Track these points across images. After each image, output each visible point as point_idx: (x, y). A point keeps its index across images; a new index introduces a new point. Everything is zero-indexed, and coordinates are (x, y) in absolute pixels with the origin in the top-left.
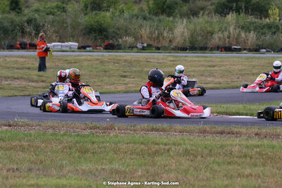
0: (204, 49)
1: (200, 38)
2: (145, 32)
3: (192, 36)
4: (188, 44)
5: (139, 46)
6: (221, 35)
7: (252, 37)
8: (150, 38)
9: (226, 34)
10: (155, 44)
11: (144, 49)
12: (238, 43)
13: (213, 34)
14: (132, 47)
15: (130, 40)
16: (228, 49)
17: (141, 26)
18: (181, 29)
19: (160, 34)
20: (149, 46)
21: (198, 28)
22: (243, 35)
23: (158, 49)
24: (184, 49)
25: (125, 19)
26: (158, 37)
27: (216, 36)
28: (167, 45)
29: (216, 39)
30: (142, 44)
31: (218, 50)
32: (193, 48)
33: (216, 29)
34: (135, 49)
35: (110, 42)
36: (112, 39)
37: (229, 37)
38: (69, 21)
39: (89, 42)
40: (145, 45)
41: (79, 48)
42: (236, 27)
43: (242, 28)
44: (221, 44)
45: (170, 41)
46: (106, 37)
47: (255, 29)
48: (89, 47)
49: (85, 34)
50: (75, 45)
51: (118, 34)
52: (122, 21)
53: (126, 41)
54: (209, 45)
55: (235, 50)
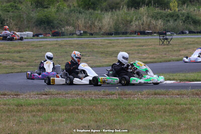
0: (125, 33)
1: (122, 25)
2: (81, 22)
3: (116, 24)
4: (113, 31)
5: (78, 33)
7: (160, 24)
8: (85, 27)
10: (89, 31)
11: (81, 34)
12: (149, 29)
13: (131, 21)
14: (72, 34)
15: (70, 28)
16: (143, 33)
17: (78, 18)
18: (107, 20)
19: (93, 24)
20: (85, 33)
21: (120, 18)
22: (154, 22)
23: (92, 34)
24: (110, 34)
25: (66, 14)
26: (91, 26)
27: (133, 23)
29: (134, 26)
30: (80, 31)
31: (135, 34)
32: (117, 33)
33: (134, 19)
34: (75, 36)
35: (56, 30)
36: (57, 28)
37: (143, 24)
38: (25, 16)
39: (41, 31)
40: (82, 32)
41: (34, 36)
42: (148, 16)
43: (153, 17)
44: (137, 29)
45: (100, 28)
46: (53, 27)
47: (161, 17)
48: (41, 35)
49: (37, 25)
50: (31, 33)
51: (61, 25)
52: (63, 15)
53: (67, 30)
54: (129, 31)
55: (148, 34)
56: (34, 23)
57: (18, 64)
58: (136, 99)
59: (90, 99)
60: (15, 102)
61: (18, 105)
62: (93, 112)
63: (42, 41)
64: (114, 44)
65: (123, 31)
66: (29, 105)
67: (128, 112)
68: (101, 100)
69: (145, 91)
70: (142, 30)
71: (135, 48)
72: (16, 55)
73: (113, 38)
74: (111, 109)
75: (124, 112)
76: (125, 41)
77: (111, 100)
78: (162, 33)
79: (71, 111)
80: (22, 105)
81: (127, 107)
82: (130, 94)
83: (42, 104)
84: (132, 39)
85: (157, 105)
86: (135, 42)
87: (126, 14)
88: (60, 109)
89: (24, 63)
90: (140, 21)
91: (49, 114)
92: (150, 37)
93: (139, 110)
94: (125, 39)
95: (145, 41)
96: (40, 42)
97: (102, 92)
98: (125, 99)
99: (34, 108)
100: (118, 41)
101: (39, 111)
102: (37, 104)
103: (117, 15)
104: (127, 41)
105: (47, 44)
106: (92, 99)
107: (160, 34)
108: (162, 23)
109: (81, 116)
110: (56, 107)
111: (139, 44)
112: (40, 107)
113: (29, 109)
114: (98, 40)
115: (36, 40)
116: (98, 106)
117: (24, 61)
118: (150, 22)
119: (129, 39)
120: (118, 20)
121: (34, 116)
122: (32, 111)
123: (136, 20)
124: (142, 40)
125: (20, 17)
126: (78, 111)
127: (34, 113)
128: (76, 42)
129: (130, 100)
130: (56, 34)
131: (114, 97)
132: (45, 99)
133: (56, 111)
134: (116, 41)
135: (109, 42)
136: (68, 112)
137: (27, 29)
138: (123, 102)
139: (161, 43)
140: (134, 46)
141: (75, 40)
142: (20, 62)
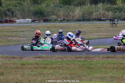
0: (89, 20)
1: (87, 15)
2: (61, 13)
3: (83, 14)
4: (81, 18)
5: (59, 20)
6: (96, 13)
7: (110, 14)
8: (64, 16)
9: (98, 13)
10: (66, 19)
11: (61, 21)
12: (104, 17)
13: (92, 13)
14: (56, 20)
15: (55, 17)
16: (100, 20)
17: (59, 11)
18: (78, 12)
19: (69, 14)
20: (64, 19)
21: (85, 11)
22: (107, 13)
23: (68, 21)
24: (79, 20)
25: (52, 8)
26: (67, 15)
27: (94, 14)
28: (72, 19)
29: (94, 15)
30: (61, 18)
31: (95, 20)
32: (84, 20)
33: (94, 11)
34: (57, 21)
35: (46, 18)
36: (46, 17)
37: (100, 14)
38: (26, 9)
39: (36, 19)
40: (62, 19)
41: (32, 22)
42: (103, 9)
43: (106, 10)
44: (96, 17)
45: (73, 17)
46: (44, 16)
47: (111, 10)
48: (36, 21)
49: (34, 15)
50: (30, 20)
51: (49, 15)
52: (50, 8)
53: (53, 18)
54: (91, 18)
55: (103, 20)
56: (32, 13)
57: (22, 39)
58: (95, 61)
59: (67, 61)
60: (21, 62)
61: (22, 65)
62: (69, 69)
63: (37, 25)
64: (82, 27)
65: (87, 18)
66: (29, 64)
67: (91, 68)
68: (74, 61)
69: (101, 56)
70: (99, 18)
71: (95, 29)
72: (21, 33)
73: (81, 23)
74: (80, 67)
75: (88, 69)
76: (89, 25)
77: (80, 61)
78: (112, 20)
79: (55, 68)
80: (24, 65)
81: (90, 66)
82: (92, 58)
83: (37, 64)
84: (93, 24)
85: (108, 64)
86: (95, 26)
87: (89, 8)
88: (48, 67)
89: (26, 38)
90: (98, 12)
91: (42, 70)
92: (104, 22)
93: (98, 67)
94: (89, 24)
95: (101, 25)
96: (36, 25)
97: (74, 56)
98: (89, 61)
99: (32, 66)
100: (84, 25)
101: (35, 68)
102: (34, 64)
103: (84, 9)
104: (90, 25)
105: (40, 27)
106: (68, 61)
107: (110, 20)
108: (112, 14)
109: (61, 71)
110: (46, 66)
111: (97, 27)
112: (36, 66)
113: (29, 67)
114: (72, 24)
115: (33, 24)
116: (72, 65)
117: (26, 37)
118: (104, 13)
119: (91, 24)
120: (84, 12)
121: (32, 71)
122: (31, 68)
123: (95, 12)
124: (99, 24)
125: (24, 10)
126: (59, 68)
127: (32, 69)
128: (58, 25)
129: (92, 61)
130: (45, 21)
131: (82, 59)
132: (39, 61)
133: (46, 68)
134: (83, 24)
135: (79, 25)
136: (53, 69)
137: (28, 17)
138: (87, 63)
139: (111, 26)
140: (95, 28)
141: (58, 24)
142: (23, 37)
